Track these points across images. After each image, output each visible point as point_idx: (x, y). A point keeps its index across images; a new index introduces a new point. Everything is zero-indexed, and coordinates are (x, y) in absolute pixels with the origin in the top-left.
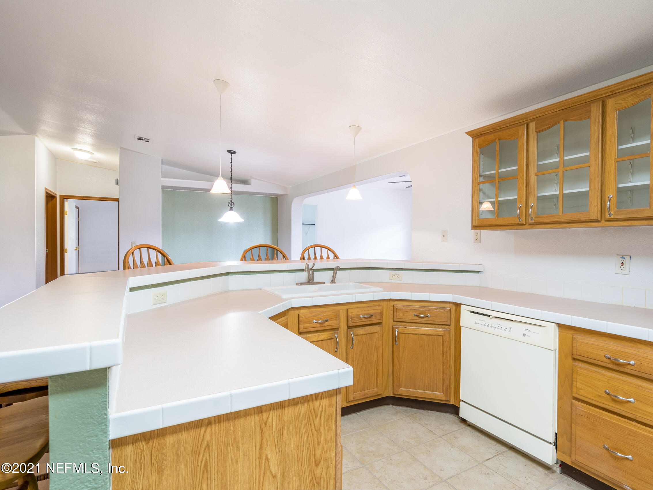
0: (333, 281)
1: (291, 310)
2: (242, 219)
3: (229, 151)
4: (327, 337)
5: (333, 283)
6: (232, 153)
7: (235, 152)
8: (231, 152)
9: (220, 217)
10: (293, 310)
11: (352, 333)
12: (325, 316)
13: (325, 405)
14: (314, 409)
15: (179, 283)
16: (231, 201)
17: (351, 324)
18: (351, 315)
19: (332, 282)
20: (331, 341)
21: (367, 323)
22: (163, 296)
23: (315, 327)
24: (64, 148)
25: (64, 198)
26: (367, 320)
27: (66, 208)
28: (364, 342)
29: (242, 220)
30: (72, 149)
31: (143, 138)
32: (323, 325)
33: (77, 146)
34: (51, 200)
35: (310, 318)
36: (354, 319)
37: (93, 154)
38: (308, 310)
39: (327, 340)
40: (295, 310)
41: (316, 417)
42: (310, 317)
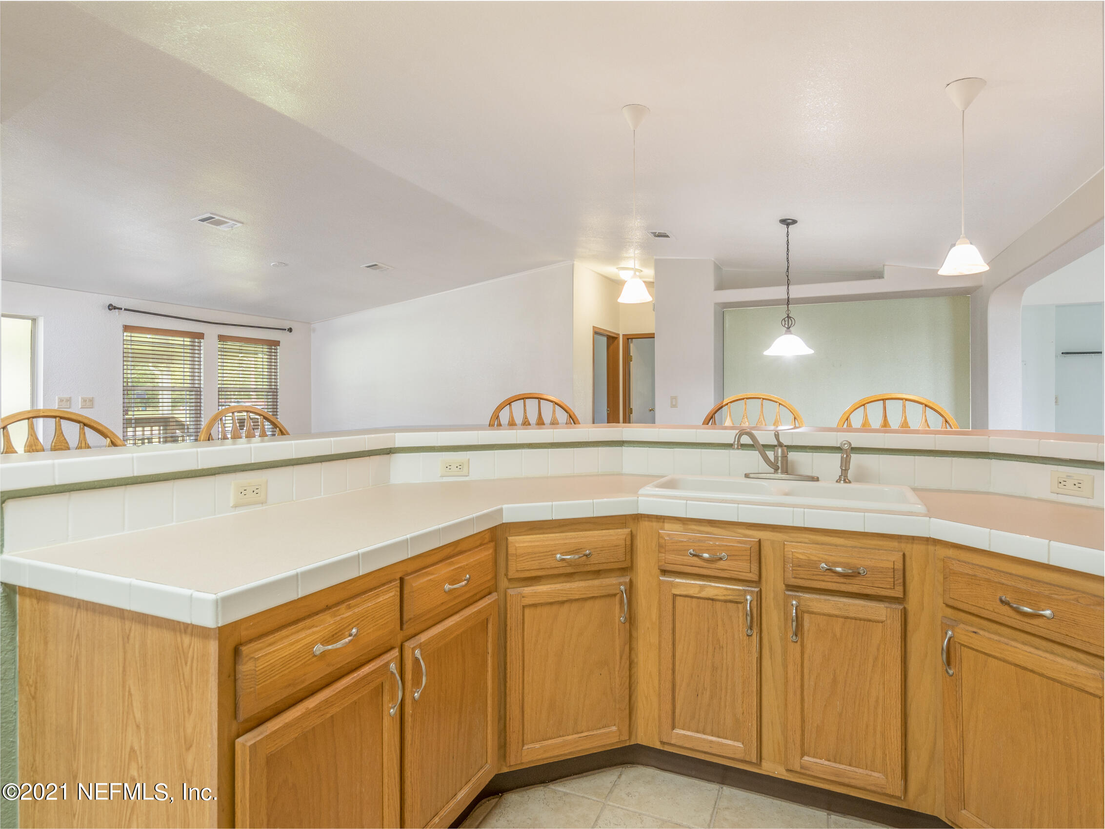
0: (844, 478)
1: (645, 521)
2: (811, 350)
3: (783, 221)
4: (724, 595)
5: (842, 482)
6: (788, 225)
7: (794, 222)
8: (787, 222)
9: (768, 347)
10: (649, 521)
11: (794, 602)
12: (718, 546)
13: (197, 648)
14: (182, 647)
15: (495, 450)
16: (788, 314)
17: (794, 580)
18: (791, 556)
19: (841, 480)
20: (738, 607)
21: (843, 588)
22: (460, 467)
23: (692, 565)
24: (610, 270)
25: (629, 338)
26: (842, 580)
27: (633, 352)
28: (838, 635)
29: (811, 352)
30: (617, 268)
31: (656, 233)
32: (713, 566)
33: (623, 264)
34: (613, 342)
35: (680, 544)
36: (799, 569)
37: (642, 271)
38: (681, 525)
39: (726, 601)
40: (652, 521)
41: (186, 664)
42: (682, 541)
